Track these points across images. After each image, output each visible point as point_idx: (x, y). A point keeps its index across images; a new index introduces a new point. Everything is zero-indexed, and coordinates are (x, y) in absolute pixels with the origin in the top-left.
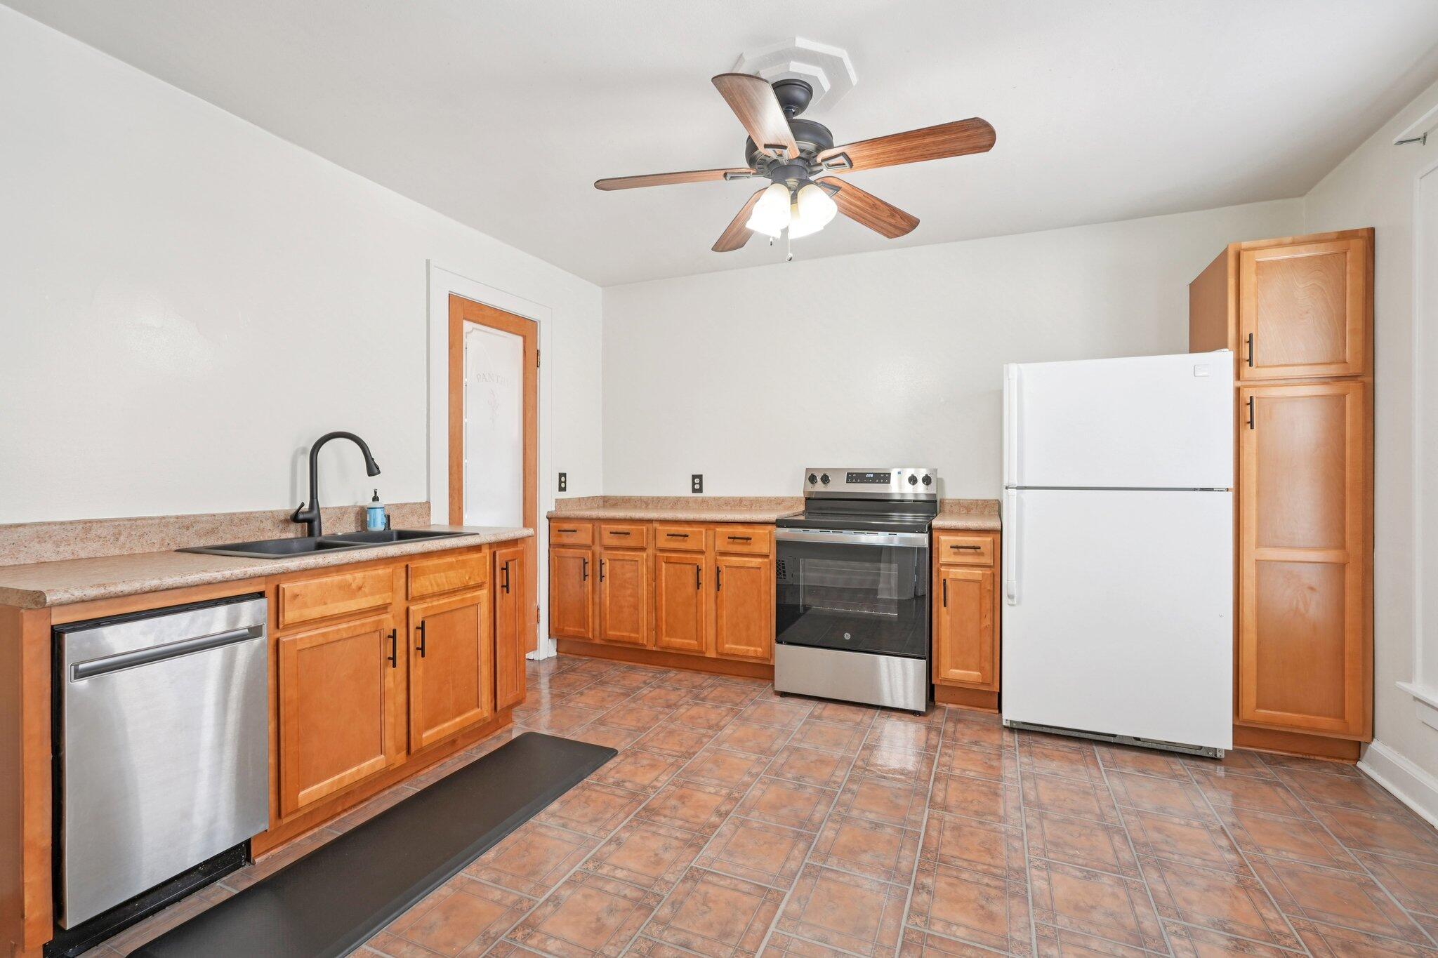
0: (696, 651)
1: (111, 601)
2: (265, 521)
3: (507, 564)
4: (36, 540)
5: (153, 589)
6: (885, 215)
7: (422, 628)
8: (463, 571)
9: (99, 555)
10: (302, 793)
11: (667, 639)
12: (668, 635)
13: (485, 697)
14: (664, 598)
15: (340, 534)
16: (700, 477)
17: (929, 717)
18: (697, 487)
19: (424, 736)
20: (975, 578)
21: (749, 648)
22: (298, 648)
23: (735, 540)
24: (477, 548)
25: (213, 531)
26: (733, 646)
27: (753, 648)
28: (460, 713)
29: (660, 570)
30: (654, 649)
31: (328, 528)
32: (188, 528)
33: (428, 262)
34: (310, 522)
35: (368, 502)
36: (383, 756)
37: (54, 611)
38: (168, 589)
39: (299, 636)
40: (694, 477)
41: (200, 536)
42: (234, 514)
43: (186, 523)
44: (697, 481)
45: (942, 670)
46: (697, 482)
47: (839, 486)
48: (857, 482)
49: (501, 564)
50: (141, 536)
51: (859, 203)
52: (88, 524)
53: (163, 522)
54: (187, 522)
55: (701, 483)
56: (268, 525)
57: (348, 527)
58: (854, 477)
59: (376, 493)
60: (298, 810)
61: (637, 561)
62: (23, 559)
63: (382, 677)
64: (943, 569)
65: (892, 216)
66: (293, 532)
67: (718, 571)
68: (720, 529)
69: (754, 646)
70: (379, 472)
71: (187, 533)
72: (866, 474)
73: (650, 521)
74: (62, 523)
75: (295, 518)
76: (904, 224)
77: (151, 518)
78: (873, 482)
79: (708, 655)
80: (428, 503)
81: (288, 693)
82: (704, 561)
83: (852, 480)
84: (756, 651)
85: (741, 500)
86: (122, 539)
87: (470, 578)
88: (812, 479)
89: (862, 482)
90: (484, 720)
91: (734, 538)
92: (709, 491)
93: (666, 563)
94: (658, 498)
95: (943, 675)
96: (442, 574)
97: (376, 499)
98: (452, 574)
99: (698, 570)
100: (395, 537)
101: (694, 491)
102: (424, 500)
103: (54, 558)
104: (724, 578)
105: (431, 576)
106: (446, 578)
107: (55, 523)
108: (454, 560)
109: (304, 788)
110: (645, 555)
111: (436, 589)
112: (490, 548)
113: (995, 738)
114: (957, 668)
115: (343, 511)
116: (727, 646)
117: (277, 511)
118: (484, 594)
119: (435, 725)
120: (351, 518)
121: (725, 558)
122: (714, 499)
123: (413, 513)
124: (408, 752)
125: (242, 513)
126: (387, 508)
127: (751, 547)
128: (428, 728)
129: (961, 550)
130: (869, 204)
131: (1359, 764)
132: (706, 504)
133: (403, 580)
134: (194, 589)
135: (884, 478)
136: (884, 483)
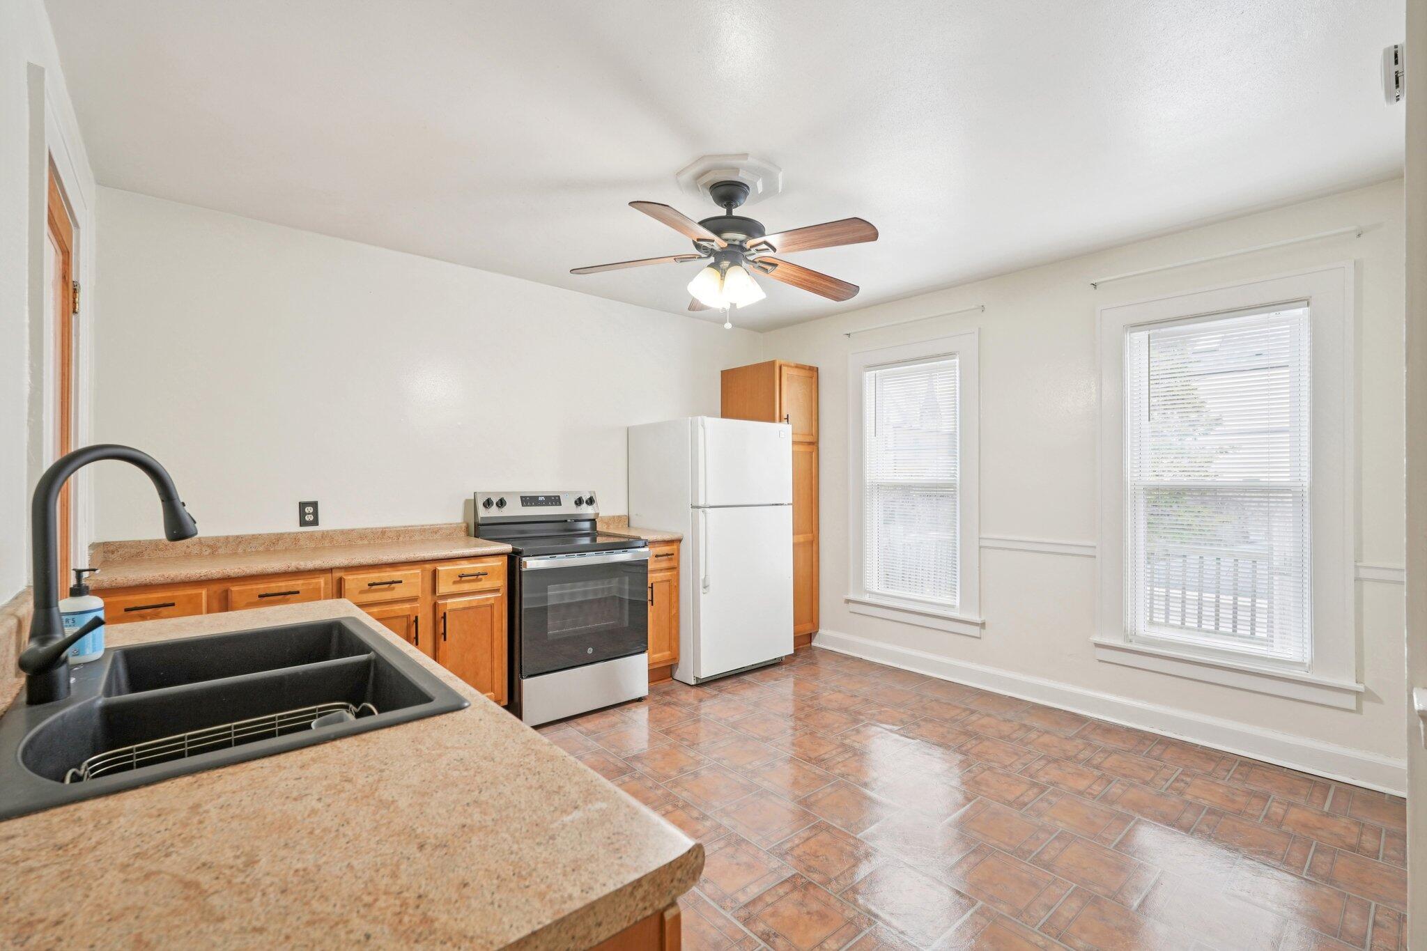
16: (315, 505)
20: (667, 579)
40: (303, 505)
44: (309, 509)
46: (308, 512)
47: (515, 509)
48: (527, 506)
58: (528, 501)
64: (650, 575)
68: (441, 568)
73: (329, 570)
78: (547, 505)
85: (383, 532)
89: (535, 504)
92: (327, 523)
101: (305, 524)
114: (657, 653)
122: (343, 532)
129: (660, 558)
131: (813, 644)
132: (331, 541)
135: (554, 500)
136: (556, 505)
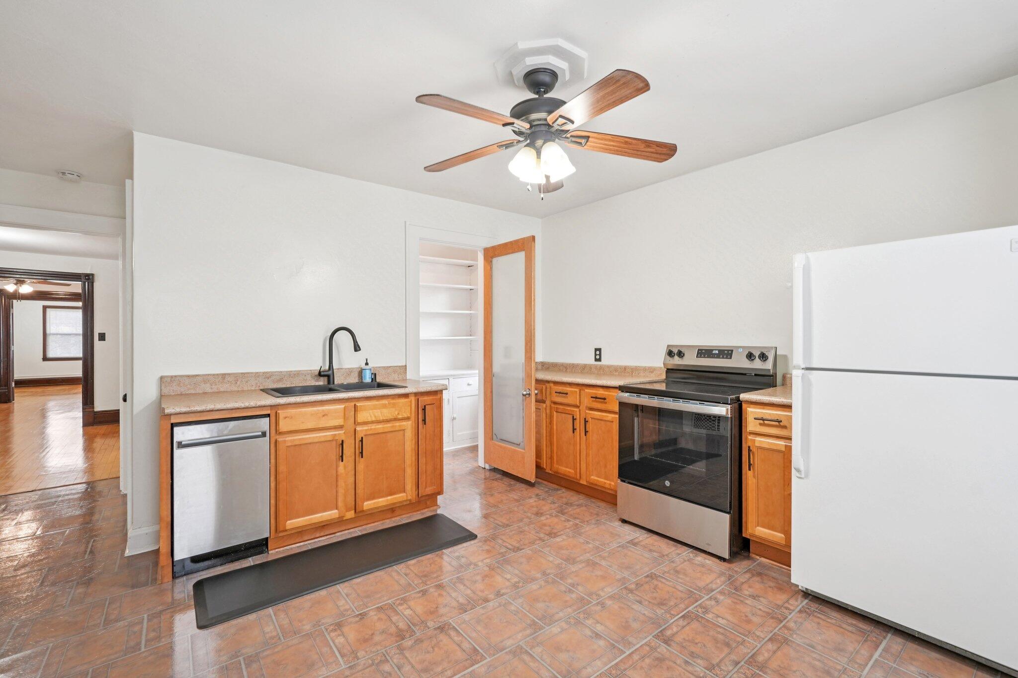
0: (573, 478)
1: (196, 414)
3: (425, 406)
4: (203, 382)
5: (211, 410)
6: (642, 147)
7: (362, 441)
8: (394, 410)
9: (228, 390)
10: (288, 522)
11: (557, 466)
12: (558, 463)
13: (410, 485)
14: (555, 437)
15: (345, 383)
16: (600, 350)
17: (733, 566)
18: (598, 357)
19: (365, 504)
20: (778, 448)
21: (606, 481)
22: (287, 445)
23: (597, 399)
24: (406, 396)
25: (281, 380)
26: (596, 478)
27: (608, 482)
28: (391, 494)
29: (553, 416)
30: (550, 472)
31: (338, 380)
32: (268, 378)
33: (405, 222)
34: (328, 376)
35: (363, 366)
36: (336, 511)
37: (172, 417)
38: (218, 410)
39: (287, 439)
40: (596, 350)
41: (274, 382)
42: (291, 371)
43: (267, 376)
44: (598, 353)
45: (750, 526)
47: (691, 360)
48: (704, 357)
49: (421, 407)
50: (247, 382)
51: (612, 143)
52: (224, 376)
53: (257, 375)
55: (600, 355)
56: (309, 377)
57: (354, 379)
58: (704, 352)
59: (367, 360)
60: (286, 530)
61: (540, 409)
62: (199, 391)
63: (337, 467)
64: (750, 437)
65: (648, 146)
66: (322, 382)
67: (586, 422)
68: (588, 390)
69: (610, 480)
70: (360, 350)
72: (713, 350)
73: (548, 382)
74: (214, 375)
75: (320, 374)
76: (665, 150)
77: (252, 373)
78: (718, 357)
79: (581, 482)
80: (406, 366)
81: (282, 468)
82: (578, 413)
83: (701, 355)
84: (610, 484)
86: (238, 383)
87: (398, 414)
88: (670, 354)
89: (709, 357)
90: (410, 500)
91: (596, 398)
92: (605, 361)
93: (556, 412)
94: (573, 364)
95: (750, 531)
96: (378, 410)
97: (367, 364)
98: (385, 411)
99: (574, 419)
100: (376, 386)
101: (596, 360)
102: (404, 365)
103: (210, 391)
104: (590, 427)
105: (371, 411)
106: (381, 413)
107: (211, 375)
108: (387, 402)
109: (290, 520)
110: (544, 405)
111: (374, 419)
112: (415, 396)
113: (781, 598)
114: (763, 527)
115: (350, 371)
116: (592, 477)
117: (314, 370)
118: (409, 425)
119: (374, 498)
120: (356, 374)
121: (591, 412)
122: (607, 367)
123: (394, 372)
124: (355, 511)
125: (295, 371)
126: (372, 369)
127: (606, 405)
128: (368, 499)
129: (766, 422)
130: (622, 142)
132: (605, 371)
133: (353, 412)
134: (234, 411)
135: (726, 353)
136: (727, 358)
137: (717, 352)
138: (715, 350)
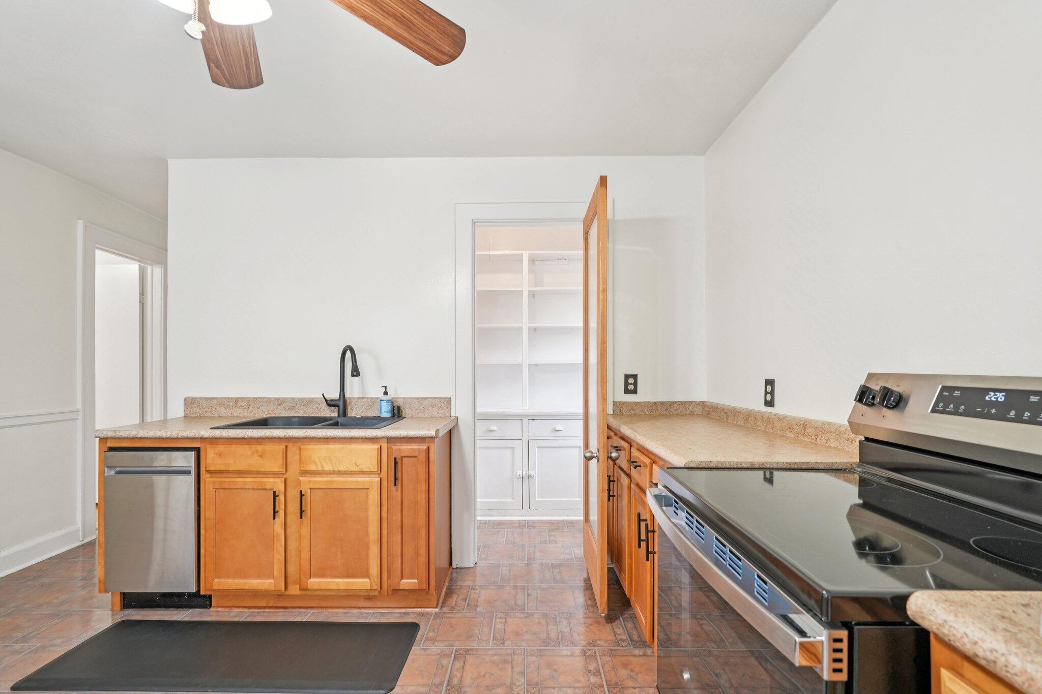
2: (321, 404)
4: (219, 405)
10: (216, 580)
13: (375, 572)
15: (360, 417)
19: (310, 580)
22: (215, 487)
25: (293, 408)
28: (348, 576)
31: (353, 413)
32: (280, 405)
34: (339, 406)
36: (273, 581)
37: (109, 441)
39: (216, 480)
42: (304, 398)
50: (259, 408)
52: (237, 400)
53: (270, 401)
54: (279, 402)
66: (333, 413)
71: (280, 408)
75: (329, 403)
83: (947, 407)
86: (251, 408)
88: (864, 396)
93: (634, 497)
97: (386, 393)
103: (225, 415)
107: (225, 398)
109: (218, 578)
112: (388, 443)
118: (374, 484)
119: (324, 576)
123: (433, 406)
124: (300, 587)
128: (316, 575)
133: (298, 456)
137: (1001, 397)
138: (995, 390)
